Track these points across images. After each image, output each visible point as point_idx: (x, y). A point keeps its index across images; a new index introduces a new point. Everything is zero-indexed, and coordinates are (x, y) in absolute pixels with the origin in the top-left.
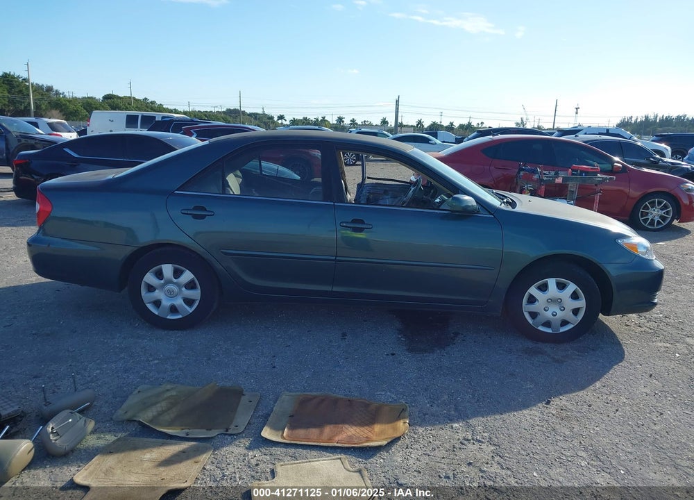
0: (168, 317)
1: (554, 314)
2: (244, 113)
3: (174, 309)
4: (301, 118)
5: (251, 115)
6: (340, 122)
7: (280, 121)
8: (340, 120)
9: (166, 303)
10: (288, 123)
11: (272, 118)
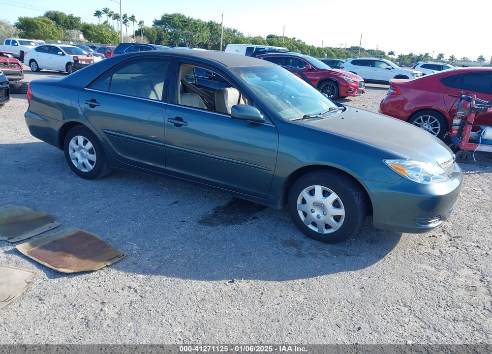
0: (82, 170)
1: (318, 217)
2: (362, 50)
3: (84, 165)
4: (408, 54)
5: (368, 51)
6: (440, 58)
7: (390, 56)
8: (441, 56)
9: (81, 161)
10: (396, 57)
11: (383, 54)
